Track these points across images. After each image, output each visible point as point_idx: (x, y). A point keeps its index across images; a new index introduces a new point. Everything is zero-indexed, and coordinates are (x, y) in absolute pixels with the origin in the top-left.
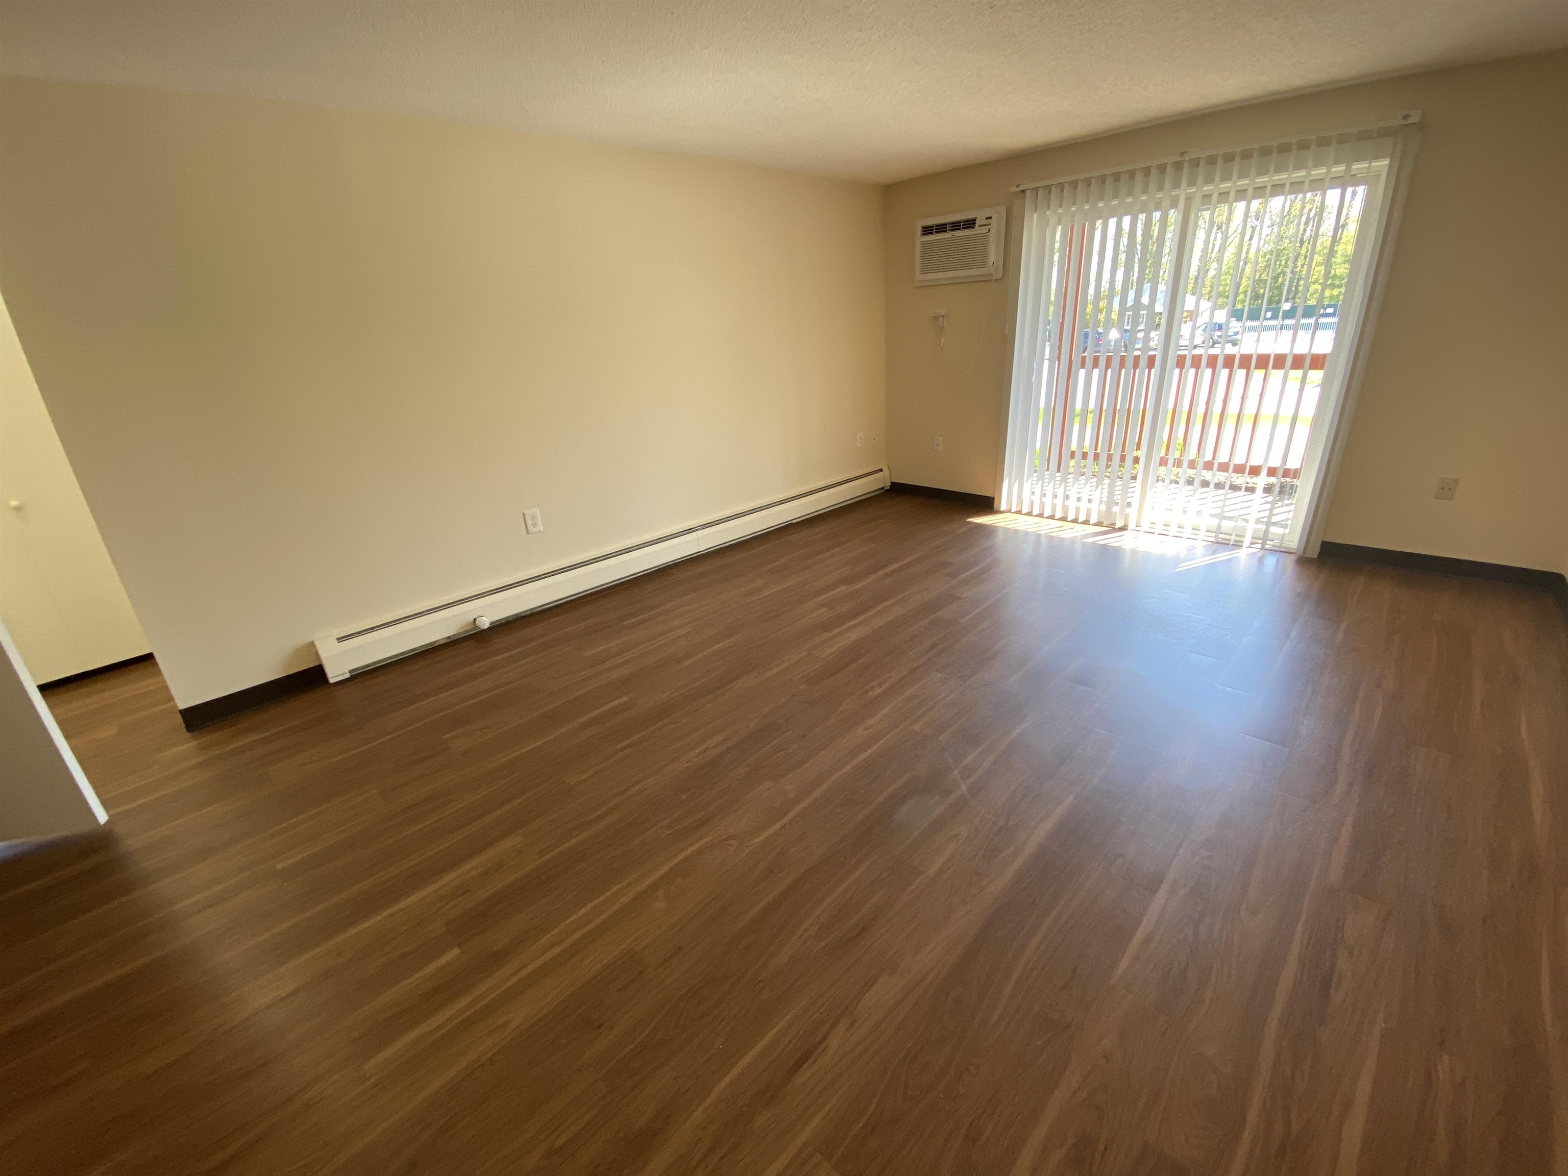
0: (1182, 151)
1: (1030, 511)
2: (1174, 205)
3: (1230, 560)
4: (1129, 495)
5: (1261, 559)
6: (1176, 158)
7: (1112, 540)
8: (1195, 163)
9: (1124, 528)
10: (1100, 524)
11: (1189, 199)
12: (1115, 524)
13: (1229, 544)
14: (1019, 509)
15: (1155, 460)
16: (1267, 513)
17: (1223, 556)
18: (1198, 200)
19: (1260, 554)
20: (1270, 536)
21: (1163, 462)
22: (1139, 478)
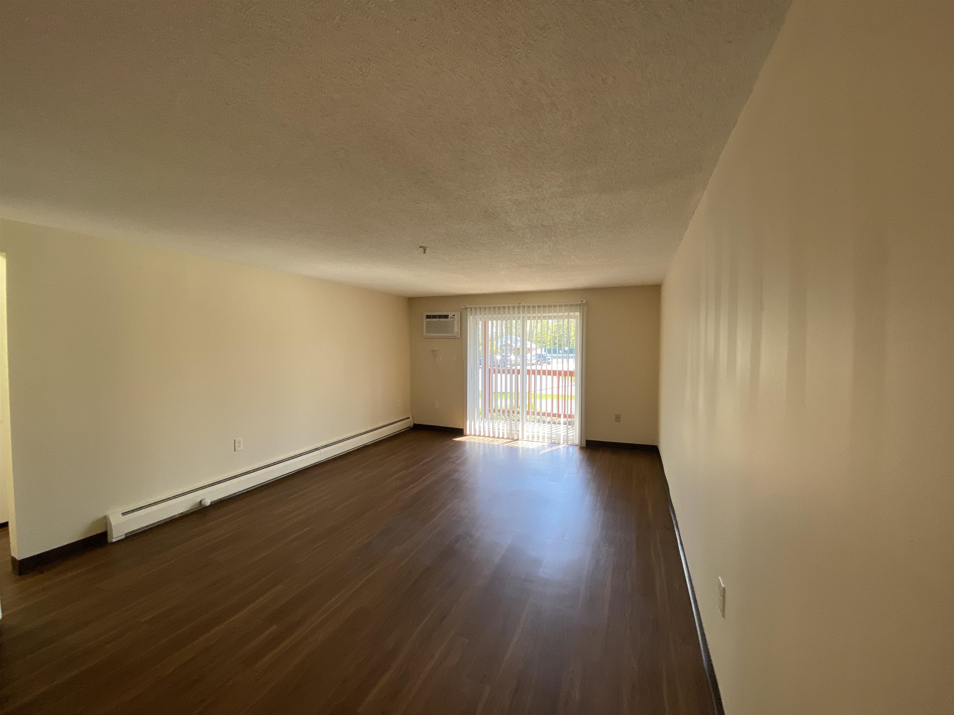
0: (520, 302)
1: (479, 434)
2: (519, 318)
3: (557, 449)
4: (518, 427)
5: (568, 448)
6: (518, 305)
7: (514, 444)
8: (524, 307)
9: (517, 440)
10: (508, 438)
11: (523, 317)
12: (514, 438)
13: (556, 444)
14: (475, 434)
15: (525, 413)
16: (566, 433)
17: (555, 448)
18: (526, 318)
19: (567, 446)
20: (569, 440)
21: (528, 413)
22: (520, 419)
